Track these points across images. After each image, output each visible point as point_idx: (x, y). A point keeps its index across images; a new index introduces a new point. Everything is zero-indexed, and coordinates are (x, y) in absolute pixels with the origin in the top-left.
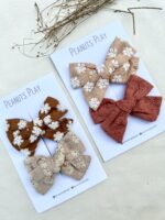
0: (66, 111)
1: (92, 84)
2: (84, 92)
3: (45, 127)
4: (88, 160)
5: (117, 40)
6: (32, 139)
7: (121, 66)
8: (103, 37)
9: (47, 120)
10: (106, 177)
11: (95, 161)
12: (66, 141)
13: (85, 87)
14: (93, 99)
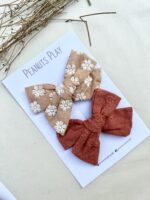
1: (54, 107)
2: (47, 116)
5: (73, 53)
7: (82, 82)
8: (58, 51)
13: (47, 111)
14: (58, 123)
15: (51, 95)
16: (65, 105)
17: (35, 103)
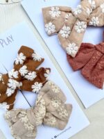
0: (43, 60)
1: (69, 28)
3: (21, 79)
4: (69, 108)
6: (9, 92)
7: (98, 6)
10: (88, 123)
11: (77, 109)
12: (46, 92)
13: (61, 32)
14: (70, 45)
15: (67, 16)
16: (79, 27)
17: (50, 24)
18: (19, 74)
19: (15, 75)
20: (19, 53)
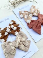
0: (19, 25)
4: (29, 42)
7: (35, 11)
9: (12, 26)
12: (20, 34)
16: (30, 15)
18: (11, 27)
19: (9, 27)
20: (11, 21)
